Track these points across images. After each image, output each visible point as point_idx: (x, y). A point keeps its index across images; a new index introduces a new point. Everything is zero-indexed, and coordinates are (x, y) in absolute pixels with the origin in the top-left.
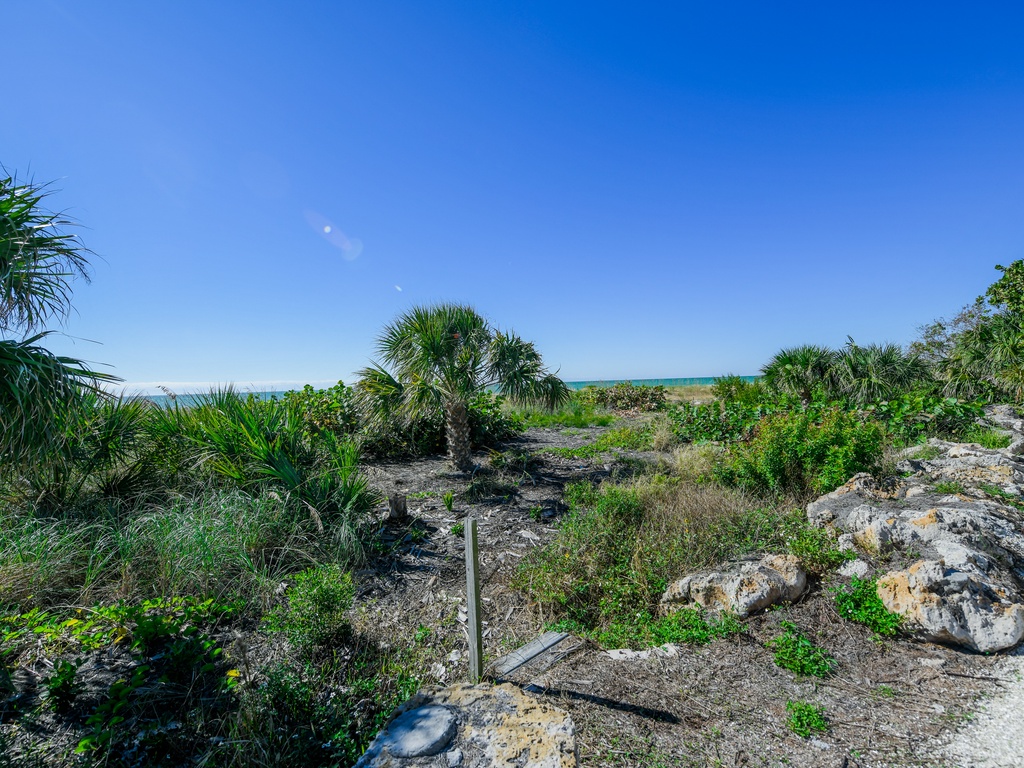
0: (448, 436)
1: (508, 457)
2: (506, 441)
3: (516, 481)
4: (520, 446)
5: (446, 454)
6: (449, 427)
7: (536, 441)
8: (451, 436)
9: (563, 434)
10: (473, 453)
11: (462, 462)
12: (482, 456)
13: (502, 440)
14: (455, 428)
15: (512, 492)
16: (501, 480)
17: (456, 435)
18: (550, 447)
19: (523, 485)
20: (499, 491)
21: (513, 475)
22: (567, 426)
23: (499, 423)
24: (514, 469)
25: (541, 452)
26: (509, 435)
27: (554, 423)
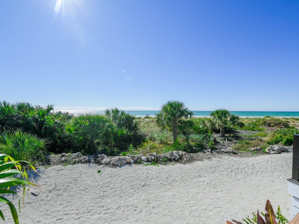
0: (220, 130)
1: (232, 135)
2: (232, 132)
4: (235, 133)
5: (220, 133)
7: (239, 133)
9: (247, 132)
11: (223, 135)
12: (226, 134)
13: (231, 131)
15: (232, 140)
16: (230, 138)
17: (222, 130)
18: (242, 134)
19: (234, 140)
20: (229, 140)
22: (249, 130)
23: (230, 128)
24: (233, 137)
25: (239, 135)
27: (246, 129)
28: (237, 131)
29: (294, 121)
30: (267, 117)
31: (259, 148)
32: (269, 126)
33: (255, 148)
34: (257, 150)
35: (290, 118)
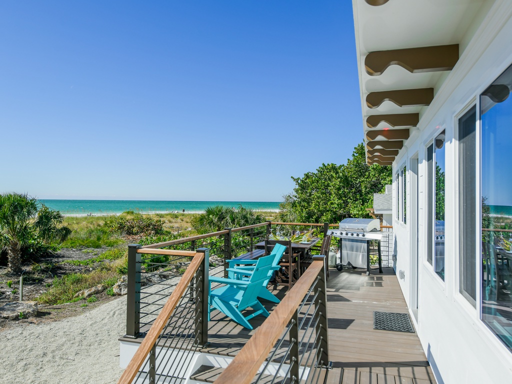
0: (8, 256)
1: (42, 266)
2: (44, 257)
3: (43, 276)
4: (51, 260)
5: (6, 265)
6: (10, 252)
7: (63, 257)
8: (10, 256)
9: (83, 252)
10: (22, 264)
11: (16, 269)
12: (28, 265)
13: (42, 256)
14: (13, 252)
15: (40, 280)
16: (36, 276)
17: (13, 256)
18: (70, 260)
19: (47, 277)
20: (34, 280)
21: (43, 274)
22: (88, 247)
23: (40, 247)
24: (44, 271)
25: (63, 264)
26: (47, 254)
27: (80, 245)
28: (59, 252)
29: (172, 220)
30: (128, 213)
31: (100, 289)
32: (130, 233)
33: (93, 289)
34: (97, 292)
35: (167, 215)
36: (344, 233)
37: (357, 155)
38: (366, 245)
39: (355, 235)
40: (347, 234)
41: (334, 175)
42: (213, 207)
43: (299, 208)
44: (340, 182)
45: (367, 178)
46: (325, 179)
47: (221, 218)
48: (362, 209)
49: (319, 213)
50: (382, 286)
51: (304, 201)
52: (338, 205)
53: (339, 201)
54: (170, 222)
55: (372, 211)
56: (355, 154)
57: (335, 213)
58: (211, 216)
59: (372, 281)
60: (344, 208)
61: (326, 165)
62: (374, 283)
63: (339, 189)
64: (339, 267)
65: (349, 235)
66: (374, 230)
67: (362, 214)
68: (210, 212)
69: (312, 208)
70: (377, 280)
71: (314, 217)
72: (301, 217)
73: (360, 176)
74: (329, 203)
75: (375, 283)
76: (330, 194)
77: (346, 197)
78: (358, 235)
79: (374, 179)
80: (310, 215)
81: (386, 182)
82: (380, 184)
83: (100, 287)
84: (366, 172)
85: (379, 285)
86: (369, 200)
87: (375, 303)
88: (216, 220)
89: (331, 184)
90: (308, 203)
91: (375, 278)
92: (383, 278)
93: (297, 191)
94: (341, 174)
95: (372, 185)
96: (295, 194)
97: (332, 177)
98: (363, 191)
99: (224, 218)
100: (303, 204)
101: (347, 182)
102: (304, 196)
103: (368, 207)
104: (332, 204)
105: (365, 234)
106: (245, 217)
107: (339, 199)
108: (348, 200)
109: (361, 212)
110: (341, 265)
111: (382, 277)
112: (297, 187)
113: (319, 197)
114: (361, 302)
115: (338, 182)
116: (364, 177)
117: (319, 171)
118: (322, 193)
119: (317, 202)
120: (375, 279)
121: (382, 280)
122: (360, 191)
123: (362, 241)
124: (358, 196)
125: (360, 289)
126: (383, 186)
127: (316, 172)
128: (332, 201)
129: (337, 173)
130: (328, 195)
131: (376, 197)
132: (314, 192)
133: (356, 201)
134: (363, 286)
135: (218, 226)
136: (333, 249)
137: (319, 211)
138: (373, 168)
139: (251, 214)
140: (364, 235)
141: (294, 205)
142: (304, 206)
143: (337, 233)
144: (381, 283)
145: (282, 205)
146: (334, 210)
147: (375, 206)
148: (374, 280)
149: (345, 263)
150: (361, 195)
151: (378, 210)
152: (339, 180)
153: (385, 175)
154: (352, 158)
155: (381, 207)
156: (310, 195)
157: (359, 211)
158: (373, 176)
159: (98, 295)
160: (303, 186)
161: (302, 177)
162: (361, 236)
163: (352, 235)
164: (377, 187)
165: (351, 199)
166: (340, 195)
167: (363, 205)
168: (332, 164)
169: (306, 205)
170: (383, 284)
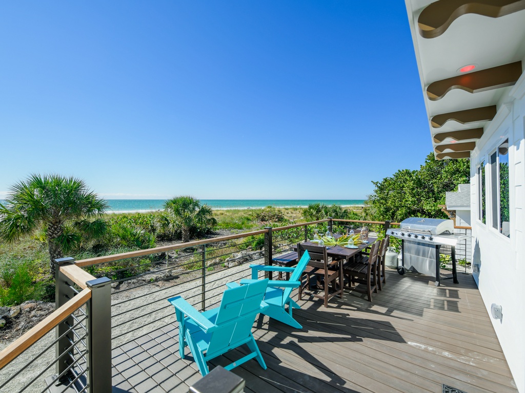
28: (217, 231)
29: (293, 212)
30: (268, 207)
31: (217, 261)
32: (263, 220)
33: (213, 261)
34: (215, 264)
35: (291, 208)
36: (406, 234)
37: (430, 161)
38: (434, 250)
39: (420, 238)
40: (409, 236)
41: (408, 178)
42: (313, 204)
43: (378, 205)
44: (413, 184)
45: (440, 179)
46: (401, 182)
47: (318, 211)
48: (434, 205)
49: (395, 208)
50: (457, 311)
51: (382, 199)
52: (412, 202)
53: (413, 199)
54: (292, 213)
55: (444, 208)
56: (428, 161)
57: (409, 208)
58: (311, 210)
59: (442, 298)
60: (418, 204)
61: (401, 171)
62: (446, 303)
63: (413, 189)
64: (401, 270)
65: (413, 237)
66: (446, 233)
67: (435, 209)
68: (311, 207)
69: (389, 204)
70: (450, 296)
71: (391, 211)
72: (380, 212)
73: (433, 178)
74: (404, 201)
75: (448, 301)
76: (405, 193)
77: (419, 196)
78: (423, 238)
79: (446, 180)
80: (387, 210)
81: (458, 182)
82: (452, 184)
83: (217, 260)
84: (438, 175)
85: (453, 307)
86: (441, 197)
87: (446, 354)
88: (314, 213)
89: (405, 186)
90: (386, 201)
91: (447, 291)
92: (459, 293)
93: (376, 192)
94: (414, 178)
95: (444, 185)
96: (375, 194)
97: (407, 180)
98: (435, 191)
99: (320, 211)
100: (382, 201)
101: (419, 183)
102: (382, 195)
103: (440, 204)
104: (406, 201)
105: (433, 237)
106: (335, 211)
107: (413, 197)
108: (421, 198)
109: (433, 208)
110: (403, 269)
111: (457, 291)
112: (377, 188)
113: (395, 196)
114: (423, 347)
115: (411, 183)
116: (436, 179)
117: (395, 176)
118: (398, 193)
119: (393, 199)
120: (448, 295)
121: (457, 297)
122: (433, 191)
123: (429, 245)
124: (431, 195)
125: (424, 313)
126: (455, 186)
127: (393, 177)
128: (407, 199)
129: (411, 176)
130: (403, 194)
131: (448, 195)
132: (391, 192)
133: (428, 198)
134: (428, 306)
135: (317, 217)
136: (394, 249)
137: (395, 207)
138: (446, 171)
139: (340, 209)
140: (431, 239)
141: (374, 202)
142: (382, 203)
143: (398, 233)
144: (456, 303)
145: (366, 202)
146: (409, 206)
147: (447, 203)
148: (445, 296)
149: (407, 267)
150: (434, 194)
151: (450, 207)
152: (413, 182)
153: (457, 177)
154: (424, 165)
155: (454, 204)
156: (387, 195)
157: (432, 207)
158: (445, 177)
159: (216, 266)
160: (381, 189)
161: (381, 181)
162: (427, 239)
163: (416, 237)
164: (449, 187)
165: (424, 197)
166: (414, 194)
167: (435, 201)
168: (406, 170)
169: (384, 202)
170: (459, 306)
